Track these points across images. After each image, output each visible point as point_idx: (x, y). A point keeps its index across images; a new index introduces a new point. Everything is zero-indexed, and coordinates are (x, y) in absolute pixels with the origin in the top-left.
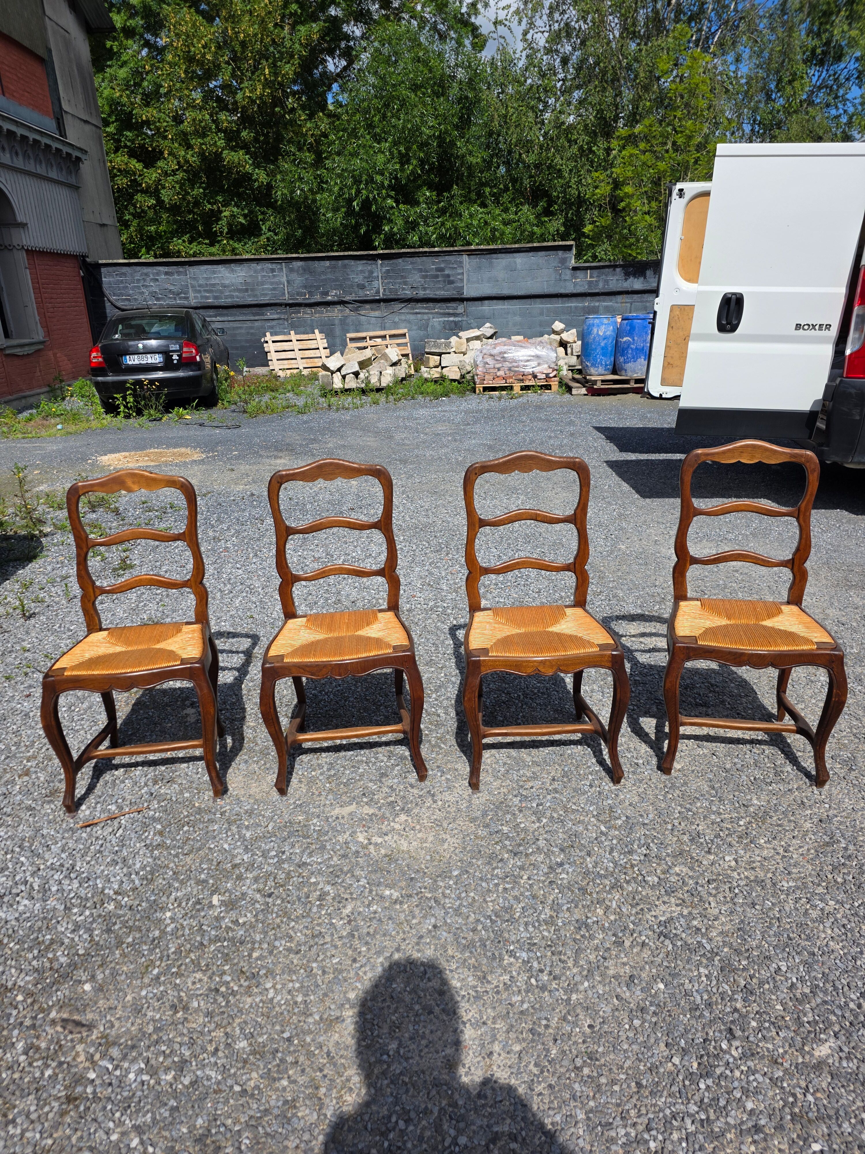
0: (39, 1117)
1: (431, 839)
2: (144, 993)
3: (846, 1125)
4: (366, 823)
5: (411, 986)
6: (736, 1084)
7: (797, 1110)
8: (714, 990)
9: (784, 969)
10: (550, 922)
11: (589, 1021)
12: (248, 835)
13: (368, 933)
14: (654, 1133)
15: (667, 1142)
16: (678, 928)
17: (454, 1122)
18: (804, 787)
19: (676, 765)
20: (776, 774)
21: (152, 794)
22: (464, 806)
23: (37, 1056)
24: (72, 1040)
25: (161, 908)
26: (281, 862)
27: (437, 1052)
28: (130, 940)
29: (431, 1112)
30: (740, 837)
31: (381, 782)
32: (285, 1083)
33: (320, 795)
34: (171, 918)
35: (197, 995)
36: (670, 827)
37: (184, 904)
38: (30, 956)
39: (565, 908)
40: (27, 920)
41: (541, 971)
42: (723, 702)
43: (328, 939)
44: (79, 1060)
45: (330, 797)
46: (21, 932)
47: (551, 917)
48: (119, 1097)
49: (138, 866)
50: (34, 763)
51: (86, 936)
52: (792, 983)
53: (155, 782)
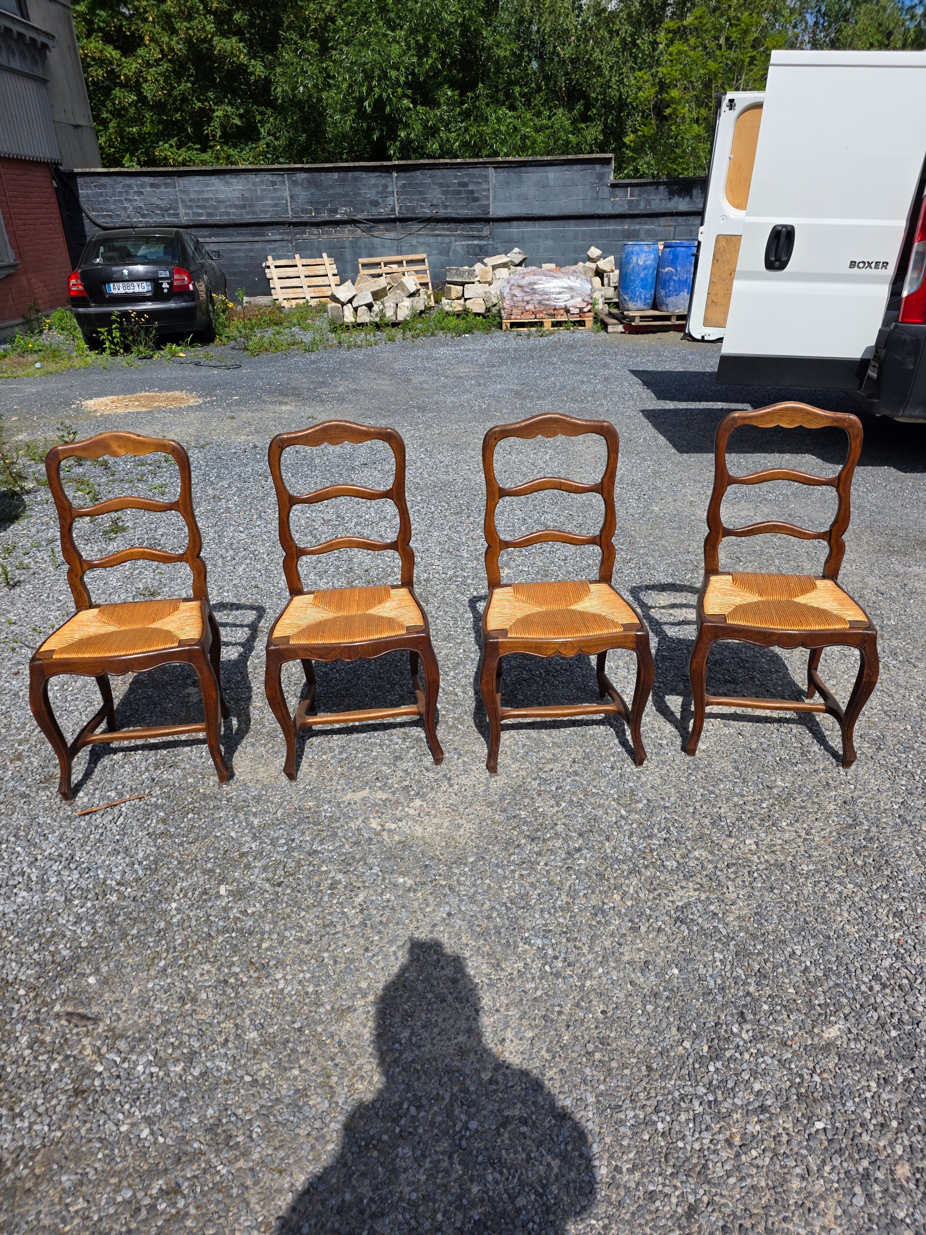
0: (47, 1110)
1: (446, 824)
2: (150, 985)
3: (849, 1104)
4: (379, 808)
5: (424, 975)
6: (745, 1066)
7: (803, 1090)
8: (728, 974)
9: (798, 952)
10: (566, 908)
11: (602, 1007)
12: (256, 822)
13: (381, 922)
14: (662, 1114)
15: (675, 1123)
16: (695, 913)
17: (465, 1107)
18: (830, 767)
19: (701, 746)
20: (802, 754)
21: (153, 780)
22: (481, 789)
23: (42, 1050)
24: (78, 1034)
25: (166, 899)
26: (290, 850)
27: (449, 1040)
28: (135, 931)
29: (443, 1098)
30: (762, 820)
31: (395, 765)
32: (296, 1072)
33: (331, 779)
34: (177, 909)
35: (206, 987)
36: (691, 810)
37: (190, 894)
38: (31, 949)
39: (581, 894)
40: (26, 912)
41: (556, 958)
42: (752, 678)
43: (340, 928)
44: (86, 1053)
45: (342, 781)
46: (20, 925)
47: (567, 903)
48: (128, 1089)
49: (141, 855)
50: (26, 747)
51: (88, 928)
52: (806, 967)
53: (157, 767)
